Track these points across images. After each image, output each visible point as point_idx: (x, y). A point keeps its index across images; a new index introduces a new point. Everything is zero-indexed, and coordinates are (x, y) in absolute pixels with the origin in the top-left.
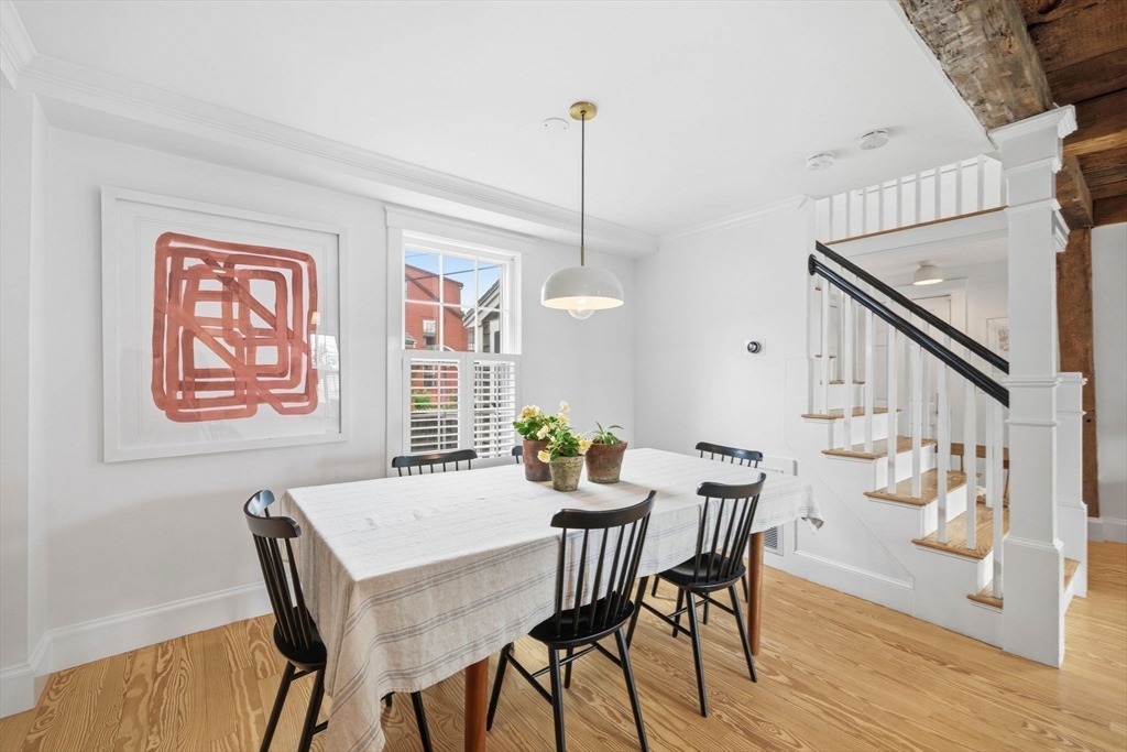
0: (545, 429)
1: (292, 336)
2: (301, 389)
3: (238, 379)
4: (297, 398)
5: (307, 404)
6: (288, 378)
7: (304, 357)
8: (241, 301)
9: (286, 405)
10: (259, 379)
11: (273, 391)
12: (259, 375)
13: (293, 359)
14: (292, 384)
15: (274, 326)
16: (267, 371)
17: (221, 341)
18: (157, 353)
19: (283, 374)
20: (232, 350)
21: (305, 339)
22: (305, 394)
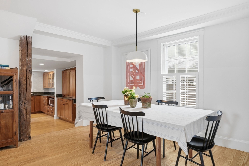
0: (127, 93)
1: (141, 73)
2: (142, 84)
3: (135, 82)
4: (142, 86)
5: (143, 87)
6: (141, 82)
7: (143, 77)
8: (135, 68)
9: (141, 87)
10: (137, 82)
11: (139, 84)
12: (137, 81)
13: (142, 78)
14: (141, 83)
15: (139, 71)
16: (138, 80)
17: (132, 75)
18: (126, 78)
19: (140, 81)
20: (134, 77)
21: (143, 74)
22: (143, 85)
